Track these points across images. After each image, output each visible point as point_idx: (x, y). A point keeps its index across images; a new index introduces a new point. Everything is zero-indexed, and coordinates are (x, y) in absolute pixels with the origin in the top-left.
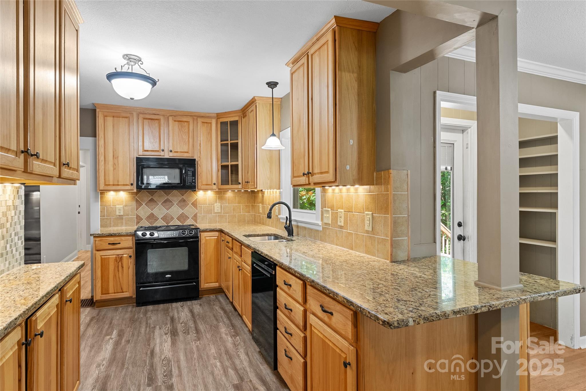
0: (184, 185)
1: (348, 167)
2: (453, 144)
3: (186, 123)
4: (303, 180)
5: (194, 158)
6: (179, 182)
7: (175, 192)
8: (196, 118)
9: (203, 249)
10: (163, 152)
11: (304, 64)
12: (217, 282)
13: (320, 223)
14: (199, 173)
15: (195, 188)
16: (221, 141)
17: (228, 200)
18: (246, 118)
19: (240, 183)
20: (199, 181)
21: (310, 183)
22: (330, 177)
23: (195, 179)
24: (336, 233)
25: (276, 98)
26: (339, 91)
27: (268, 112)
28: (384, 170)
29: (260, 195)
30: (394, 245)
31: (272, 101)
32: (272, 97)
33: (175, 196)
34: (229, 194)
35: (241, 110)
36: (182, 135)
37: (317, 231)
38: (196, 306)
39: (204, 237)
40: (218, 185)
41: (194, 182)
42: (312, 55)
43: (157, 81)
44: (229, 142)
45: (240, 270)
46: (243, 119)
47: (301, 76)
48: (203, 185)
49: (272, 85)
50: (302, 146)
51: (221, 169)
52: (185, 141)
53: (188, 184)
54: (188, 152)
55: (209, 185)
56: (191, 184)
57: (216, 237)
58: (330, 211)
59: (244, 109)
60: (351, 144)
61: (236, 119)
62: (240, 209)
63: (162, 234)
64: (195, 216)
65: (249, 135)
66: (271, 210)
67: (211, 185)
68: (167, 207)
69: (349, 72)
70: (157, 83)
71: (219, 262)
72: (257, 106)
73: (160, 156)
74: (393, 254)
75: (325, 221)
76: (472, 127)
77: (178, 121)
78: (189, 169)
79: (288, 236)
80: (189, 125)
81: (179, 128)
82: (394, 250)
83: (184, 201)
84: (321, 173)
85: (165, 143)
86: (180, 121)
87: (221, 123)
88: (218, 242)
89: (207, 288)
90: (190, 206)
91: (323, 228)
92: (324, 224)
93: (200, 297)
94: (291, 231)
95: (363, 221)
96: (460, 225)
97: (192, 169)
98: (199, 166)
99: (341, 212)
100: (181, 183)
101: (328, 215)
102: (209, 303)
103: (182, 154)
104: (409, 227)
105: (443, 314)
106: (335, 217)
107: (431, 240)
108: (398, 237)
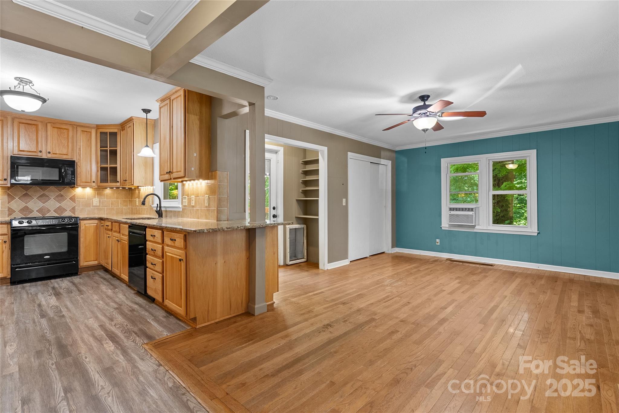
0: (63, 181)
1: (193, 169)
2: (270, 160)
3: (65, 130)
4: (167, 177)
5: (74, 160)
6: (58, 179)
7: (52, 188)
8: (75, 127)
9: (83, 234)
10: (41, 153)
11: (167, 104)
12: (96, 261)
13: (181, 206)
14: (78, 172)
15: (75, 185)
16: (101, 148)
17: (106, 196)
18: (125, 131)
19: (118, 182)
20: (78, 179)
21: (171, 179)
22: (182, 174)
23: (74, 177)
24: (190, 211)
25: (148, 119)
26: (187, 126)
27: (144, 129)
28: (214, 171)
29: (137, 191)
30: (219, 212)
31: (146, 121)
32: (146, 118)
33: (52, 192)
34: (108, 191)
35: (120, 124)
36: (61, 140)
37: (179, 212)
38: (76, 279)
39: (83, 225)
40: (97, 183)
41: (73, 180)
42: (172, 100)
43: (47, 99)
44: (108, 149)
45: (118, 242)
46: (121, 131)
47: (165, 110)
48: (82, 182)
49: (146, 111)
50: (166, 154)
51: (100, 170)
52: (65, 145)
53: (67, 180)
54: (67, 155)
55: (88, 182)
56: (71, 181)
57: (96, 224)
58: (187, 198)
59: (123, 124)
60: (195, 155)
61: (115, 131)
62: (118, 203)
63: (41, 222)
64: (73, 209)
65: (127, 144)
66: (145, 199)
67: (90, 183)
68: (43, 201)
69: (194, 115)
70: (47, 101)
71: (98, 244)
72: (134, 124)
73: (38, 156)
74: (218, 217)
75: (184, 204)
76: (281, 151)
77: (57, 128)
78: (68, 168)
79: (159, 217)
80: (68, 132)
81: (58, 134)
82: (219, 214)
83: (62, 196)
84: (177, 172)
85: (43, 145)
86: (59, 128)
87: (101, 133)
88: (97, 227)
89: (86, 266)
90: (68, 200)
91: (183, 209)
92: (183, 206)
93: (79, 274)
94: (161, 214)
95: (204, 200)
96: (274, 208)
97: (72, 169)
98: (78, 166)
99: (193, 197)
100: (60, 180)
101: (185, 200)
102: (89, 276)
103: (61, 155)
104: (228, 202)
105: (221, 228)
106: (190, 201)
107: (243, 211)
108: (222, 208)
